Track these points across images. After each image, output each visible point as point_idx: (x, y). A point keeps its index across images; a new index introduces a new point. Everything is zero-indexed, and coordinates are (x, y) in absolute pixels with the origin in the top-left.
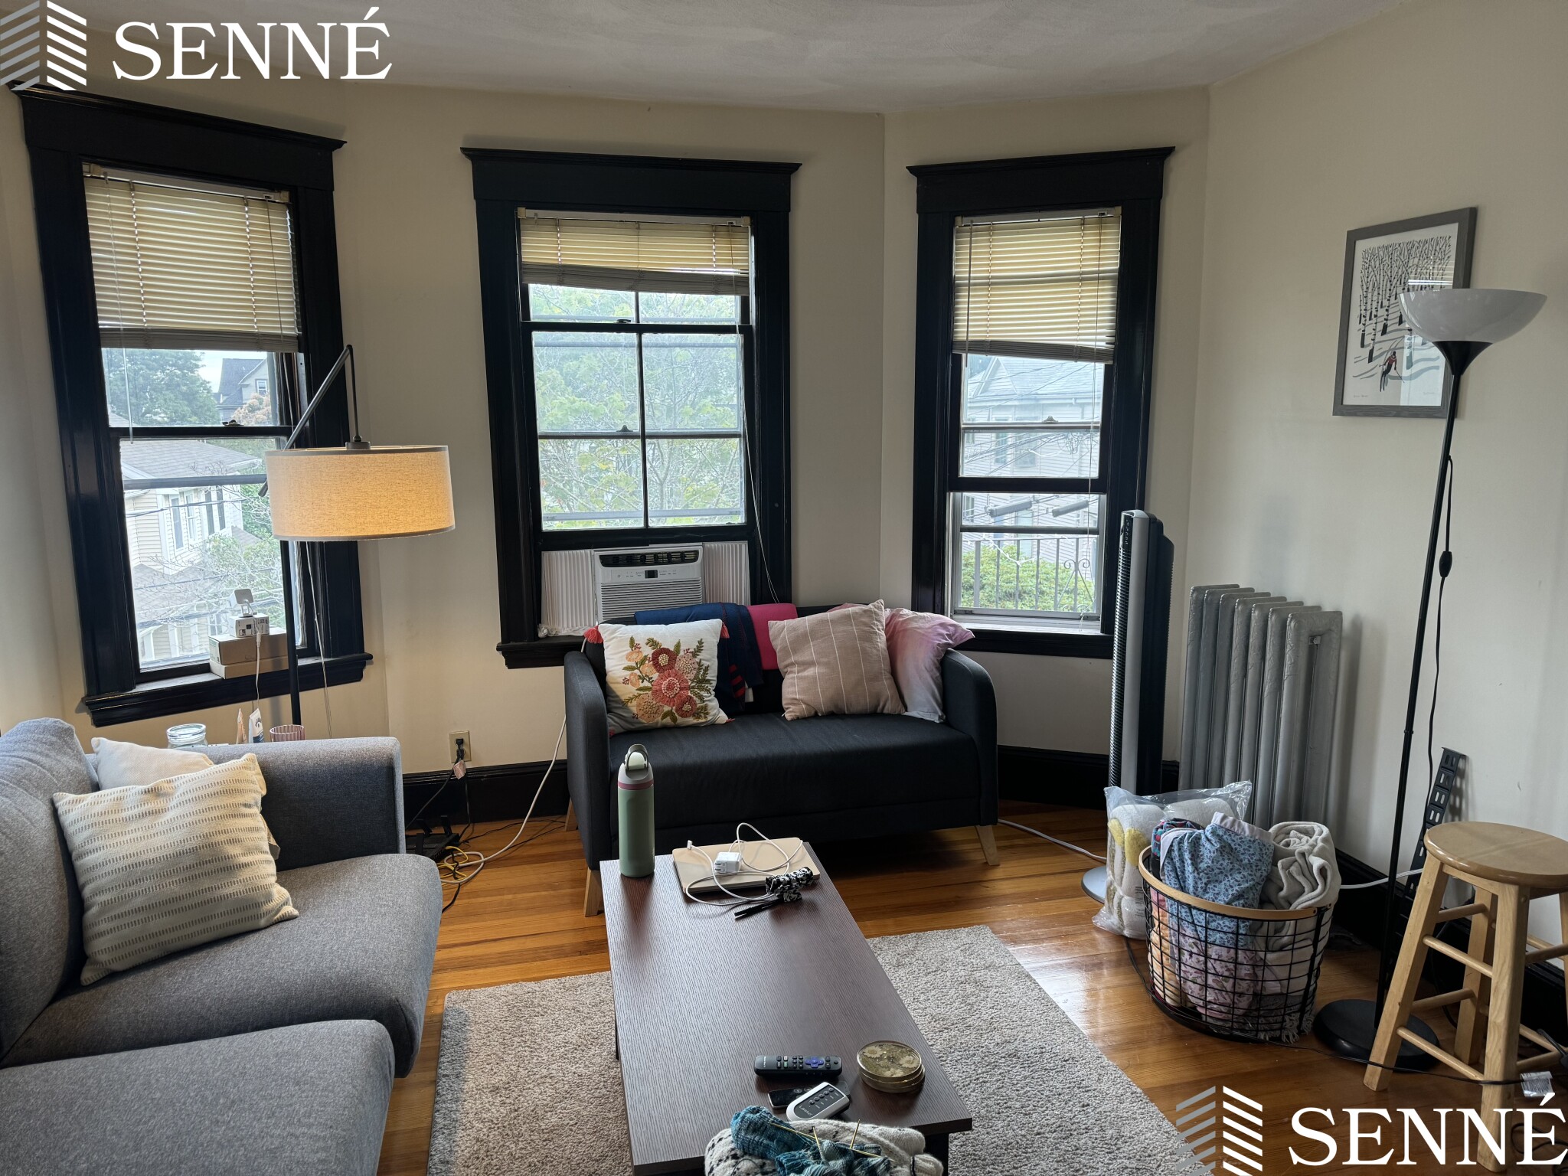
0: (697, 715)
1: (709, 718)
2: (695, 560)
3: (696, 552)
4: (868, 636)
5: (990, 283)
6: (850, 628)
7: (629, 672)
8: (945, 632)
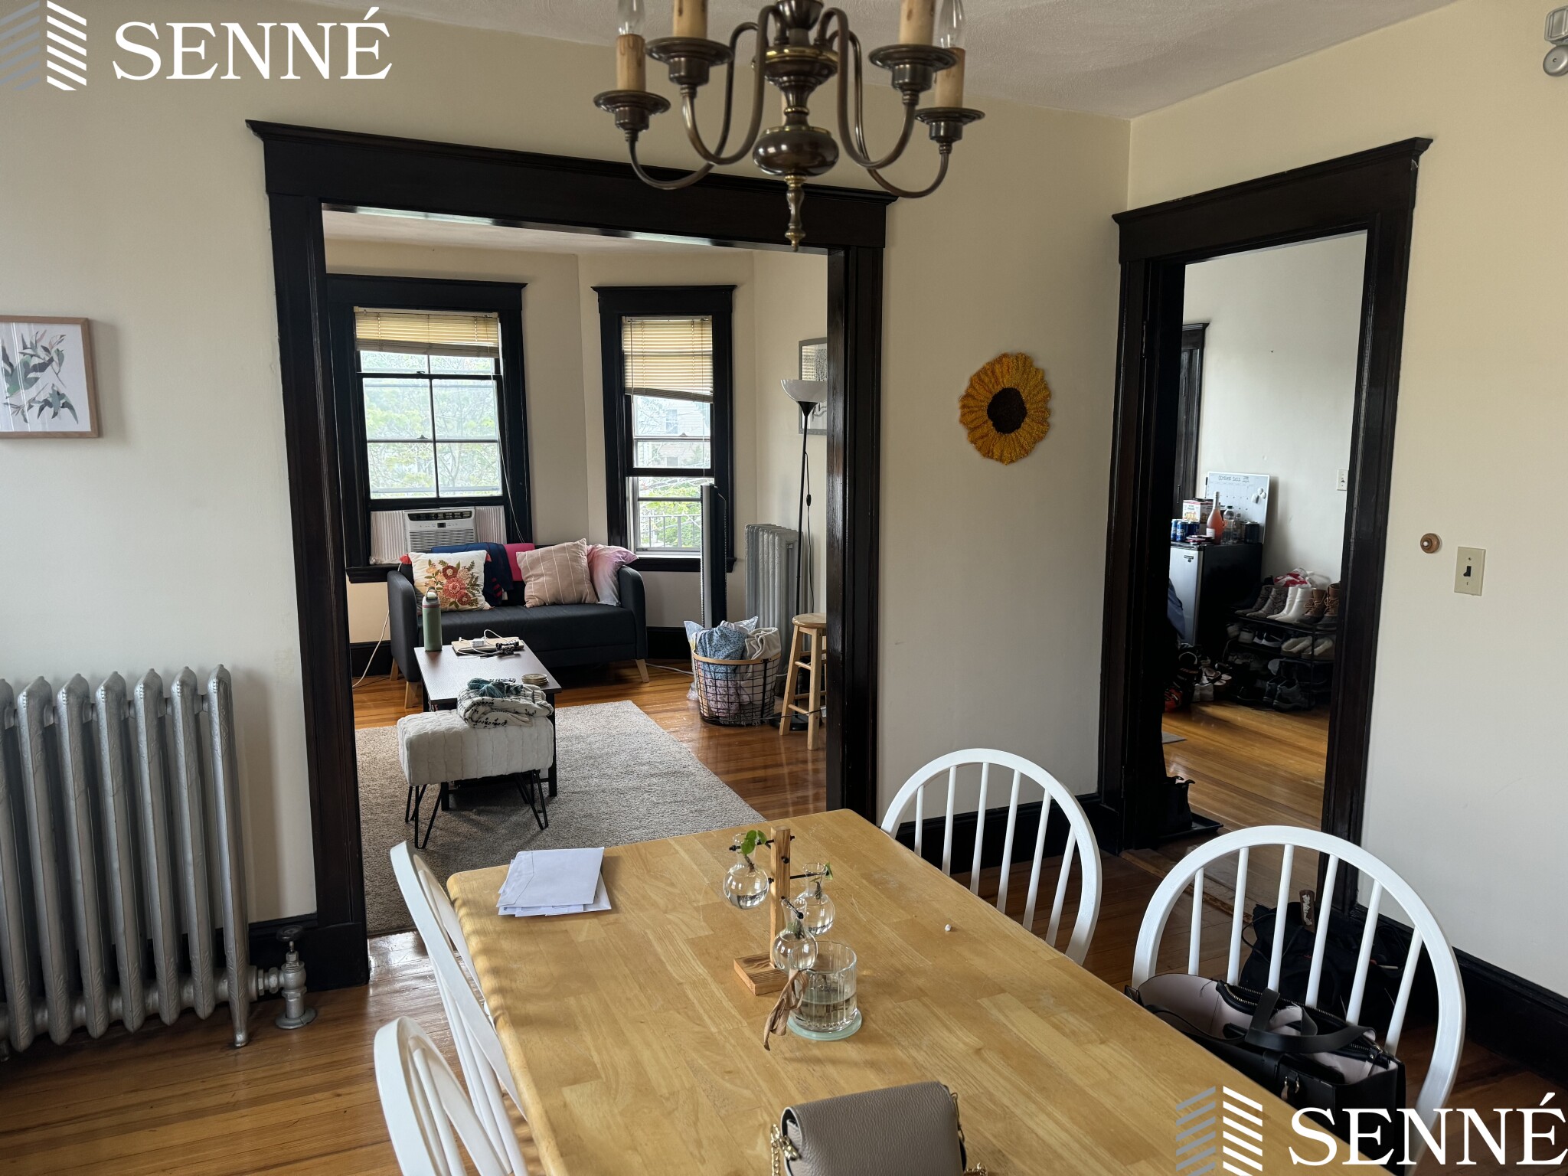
0: (471, 604)
1: (479, 606)
2: (470, 516)
3: (471, 512)
4: (576, 559)
5: (643, 356)
6: (564, 554)
7: (428, 580)
8: (620, 556)
